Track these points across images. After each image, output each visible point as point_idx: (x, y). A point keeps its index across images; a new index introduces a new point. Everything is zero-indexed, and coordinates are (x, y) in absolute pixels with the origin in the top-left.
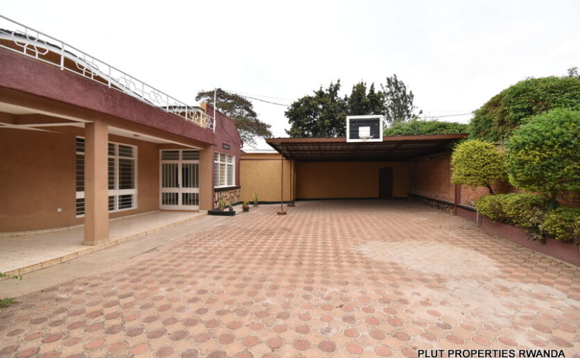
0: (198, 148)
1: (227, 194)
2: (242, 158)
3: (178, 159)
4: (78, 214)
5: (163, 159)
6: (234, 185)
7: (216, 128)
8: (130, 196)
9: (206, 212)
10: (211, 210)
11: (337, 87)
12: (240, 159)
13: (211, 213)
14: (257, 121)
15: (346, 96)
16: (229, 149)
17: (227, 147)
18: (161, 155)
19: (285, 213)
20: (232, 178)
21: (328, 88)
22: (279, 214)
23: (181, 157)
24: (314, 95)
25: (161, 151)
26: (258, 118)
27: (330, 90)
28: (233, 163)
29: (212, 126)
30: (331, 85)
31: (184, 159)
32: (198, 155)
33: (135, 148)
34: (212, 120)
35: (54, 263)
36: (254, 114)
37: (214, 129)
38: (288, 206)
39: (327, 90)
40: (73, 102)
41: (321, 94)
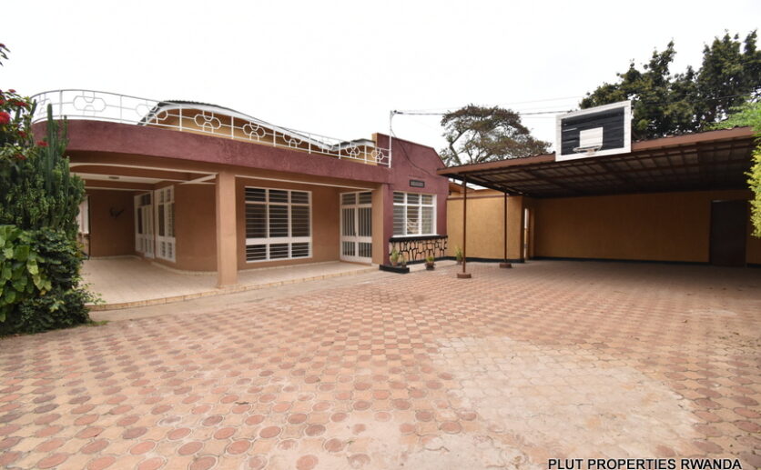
0: (370, 190)
1: (421, 246)
2: (450, 197)
3: (354, 203)
4: (248, 260)
5: (344, 204)
6: (435, 233)
7: (392, 162)
8: (307, 244)
9: (378, 266)
10: (382, 264)
11: (667, 57)
12: (448, 199)
13: (383, 268)
14: (530, 140)
15: (690, 69)
16: (423, 187)
17: (421, 184)
18: (341, 199)
19: (469, 276)
20: (431, 224)
21: (648, 63)
22: (460, 276)
23: (357, 200)
24: (619, 81)
25: (341, 194)
26: (531, 135)
27: (653, 65)
28: (434, 205)
29: (386, 160)
30: (655, 56)
31: (361, 203)
32: (371, 198)
33: (310, 193)
34: (387, 154)
35: (177, 300)
36: (525, 131)
37: (390, 164)
38: (501, 266)
39: (646, 67)
40: (189, 158)
41: (632, 75)
